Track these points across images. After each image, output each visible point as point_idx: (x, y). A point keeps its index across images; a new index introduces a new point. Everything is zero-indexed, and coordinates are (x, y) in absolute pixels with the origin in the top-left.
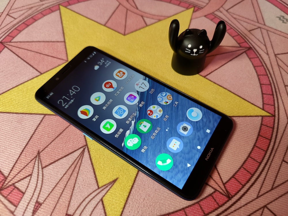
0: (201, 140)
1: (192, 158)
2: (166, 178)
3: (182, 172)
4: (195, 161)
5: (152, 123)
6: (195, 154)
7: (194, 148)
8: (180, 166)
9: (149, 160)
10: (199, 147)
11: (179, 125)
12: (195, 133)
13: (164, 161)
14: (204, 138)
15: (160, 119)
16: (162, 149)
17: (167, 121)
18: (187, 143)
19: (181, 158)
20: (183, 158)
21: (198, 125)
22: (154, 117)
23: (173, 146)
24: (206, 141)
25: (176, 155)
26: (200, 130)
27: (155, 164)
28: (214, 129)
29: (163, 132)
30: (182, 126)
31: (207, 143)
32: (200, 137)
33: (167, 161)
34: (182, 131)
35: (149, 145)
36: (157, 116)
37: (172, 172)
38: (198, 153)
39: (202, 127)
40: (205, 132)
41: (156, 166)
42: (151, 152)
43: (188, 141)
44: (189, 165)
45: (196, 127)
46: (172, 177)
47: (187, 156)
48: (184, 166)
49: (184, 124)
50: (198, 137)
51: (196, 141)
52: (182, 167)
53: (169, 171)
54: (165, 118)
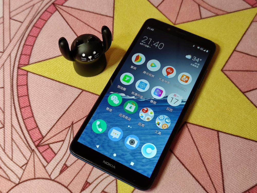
0: (123, 157)
1: (104, 149)
2: (86, 129)
3: (91, 141)
4: (102, 152)
5: (135, 113)
6: (108, 152)
7: (114, 151)
8: (96, 139)
9: (100, 114)
10: (115, 155)
11: (136, 136)
12: (129, 152)
13: (100, 126)
14: (124, 160)
16: (111, 124)
17: (138, 126)
18: (118, 144)
19: (104, 140)
21: (137, 154)
22: (141, 114)
23: (114, 133)
24: (122, 162)
25: (106, 136)
26: (132, 156)
27: (97, 119)
28: (135, 170)
29: (126, 123)
30: (134, 139)
31: (120, 162)
32: (126, 156)
33: (100, 128)
34: (129, 139)
35: (114, 113)
36: (142, 117)
37: (91, 133)
38: (110, 154)
39: (136, 157)
41: (95, 120)
42: (107, 115)
43: (120, 145)
44: (98, 146)
45: (135, 152)
46: (87, 133)
49: (137, 141)
50: (125, 154)
51: (121, 152)
52: (96, 141)
53: (92, 130)
54: (142, 124)
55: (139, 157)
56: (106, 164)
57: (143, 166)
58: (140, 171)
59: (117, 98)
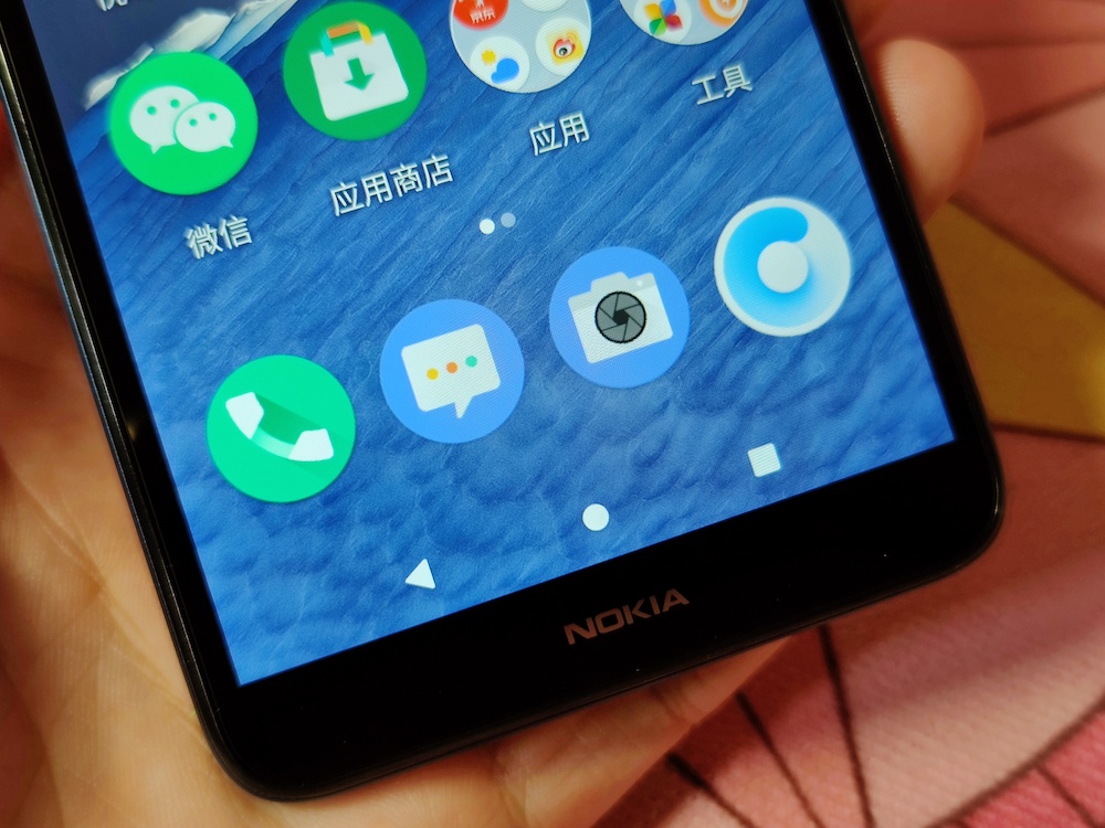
0: (659, 476)
1: (485, 548)
2: (210, 538)
3: (339, 582)
4: (492, 582)
5: (429, 87)
6: (529, 541)
7: (562, 493)
8: (357, 537)
9: (191, 333)
10: (596, 517)
11: (604, 252)
12: (666, 404)
13: (281, 422)
14: (690, 485)
15: (511, 104)
16: (341, 331)
17: (546, 165)
18: (544, 425)
19: (416, 492)
20: (427, 501)
21: (735, 364)
22: (480, 52)
23: (432, 374)
24: (688, 515)
25: (397, 447)
26: (716, 410)
27: (210, 395)
28: (820, 480)
29: (443, 219)
31: (681, 530)
32: (673, 457)
33: (306, 436)
35: (280, 232)
36: (508, 68)
37: (272, 535)
38: (558, 548)
39: (748, 395)
40: (733, 449)
41: (201, 414)
42: (245, 291)
43: (564, 417)
44: (421, 576)
45: (709, 364)
46: (248, 564)
47: (466, 505)
48: (388, 553)
49: (650, 277)
50: (652, 446)
51: (615, 460)
52: (368, 552)
53: (259, 507)
54: (558, 127)
55: (762, 374)
56: (603, 630)
57: (840, 406)
58: (860, 460)
59: (185, 95)
